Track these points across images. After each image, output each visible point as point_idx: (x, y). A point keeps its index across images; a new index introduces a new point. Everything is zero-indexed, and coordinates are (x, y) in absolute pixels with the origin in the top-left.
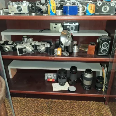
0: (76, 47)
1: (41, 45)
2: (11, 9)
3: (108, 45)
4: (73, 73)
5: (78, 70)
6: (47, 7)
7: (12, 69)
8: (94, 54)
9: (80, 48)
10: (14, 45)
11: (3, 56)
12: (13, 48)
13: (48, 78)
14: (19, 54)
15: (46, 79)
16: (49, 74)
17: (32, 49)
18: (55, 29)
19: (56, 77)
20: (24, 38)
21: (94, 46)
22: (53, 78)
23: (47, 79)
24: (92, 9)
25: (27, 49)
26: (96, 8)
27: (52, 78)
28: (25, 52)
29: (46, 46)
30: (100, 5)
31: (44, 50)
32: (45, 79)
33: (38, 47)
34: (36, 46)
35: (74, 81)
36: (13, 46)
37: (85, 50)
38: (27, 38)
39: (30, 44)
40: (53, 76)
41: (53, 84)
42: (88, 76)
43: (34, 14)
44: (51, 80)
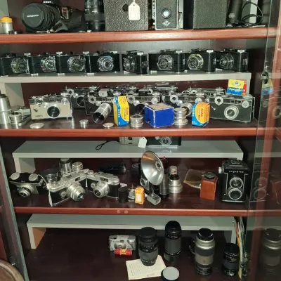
0: (175, 183)
1: (100, 181)
2: (36, 111)
3: (243, 183)
4: (173, 238)
5: (184, 228)
6: (111, 104)
7: (35, 229)
8: (214, 198)
9: (185, 182)
10: (41, 181)
11: (17, 208)
12: (39, 188)
13: (116, 247)
14: (53, 202)
15: (111, 250)
16: (119, 238)
17: (80, 191)
18: (130, 141)
19: (134, 246)
20: (63, 163)
21: (213, 183)
22: (128, 246)
23: (114, 249)
24: (203, 115)
25: (70, 192)
26: (211, 110)
27: (124, 248)
28: (66, 197)
29: (110, 182)
30: (220, 103)
31: (107, 192)
32: (109, 249)
33: (93, 184)
34: (90, 181)
35: (176, 254)
36: (39, 184)
37: (196, 187)
38: (69, 164)
39: (77, 180)
40: (128, 242)
41: (129, 263)
42: (205, 245)
43: (84, 123)
44: (123, 252)
